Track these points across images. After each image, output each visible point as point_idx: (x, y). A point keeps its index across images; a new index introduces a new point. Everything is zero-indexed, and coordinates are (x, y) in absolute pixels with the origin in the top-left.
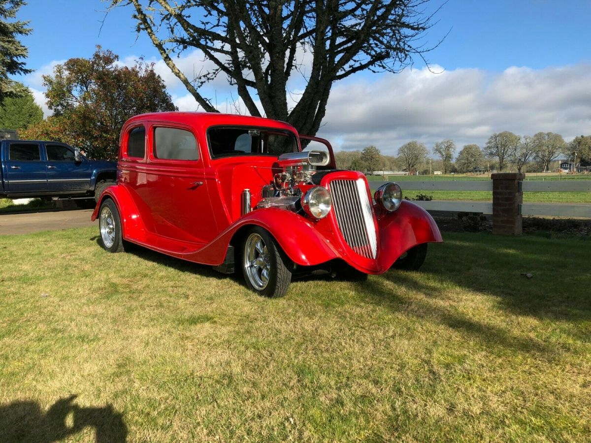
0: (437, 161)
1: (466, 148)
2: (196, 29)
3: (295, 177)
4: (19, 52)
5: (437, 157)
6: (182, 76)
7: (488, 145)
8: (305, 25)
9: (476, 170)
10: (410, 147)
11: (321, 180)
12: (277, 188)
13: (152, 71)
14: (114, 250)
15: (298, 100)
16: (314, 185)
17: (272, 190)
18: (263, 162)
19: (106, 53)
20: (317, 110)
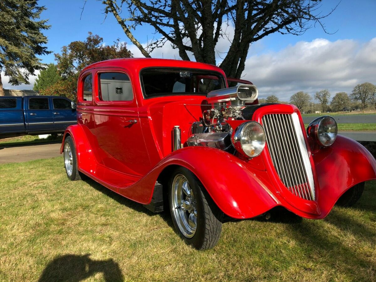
0: (317, 104)
1: (337, 95)
2: (147, 8)
3: (224, 113)
4: (42, 40)
5: (317, 102)
6: (138, 44)
7: (354, 92)
8: (228, 5)
9: (345, 109)
10: (299, 95)
11: (253, 114)
12: (206, 124)
13: (125, 48)
14: (73, 178)
15: (224, 58)
16: (244, 119)
17: (201, 127)
18: (194, 100)
19: (95, 37)
20: (238, 64)
